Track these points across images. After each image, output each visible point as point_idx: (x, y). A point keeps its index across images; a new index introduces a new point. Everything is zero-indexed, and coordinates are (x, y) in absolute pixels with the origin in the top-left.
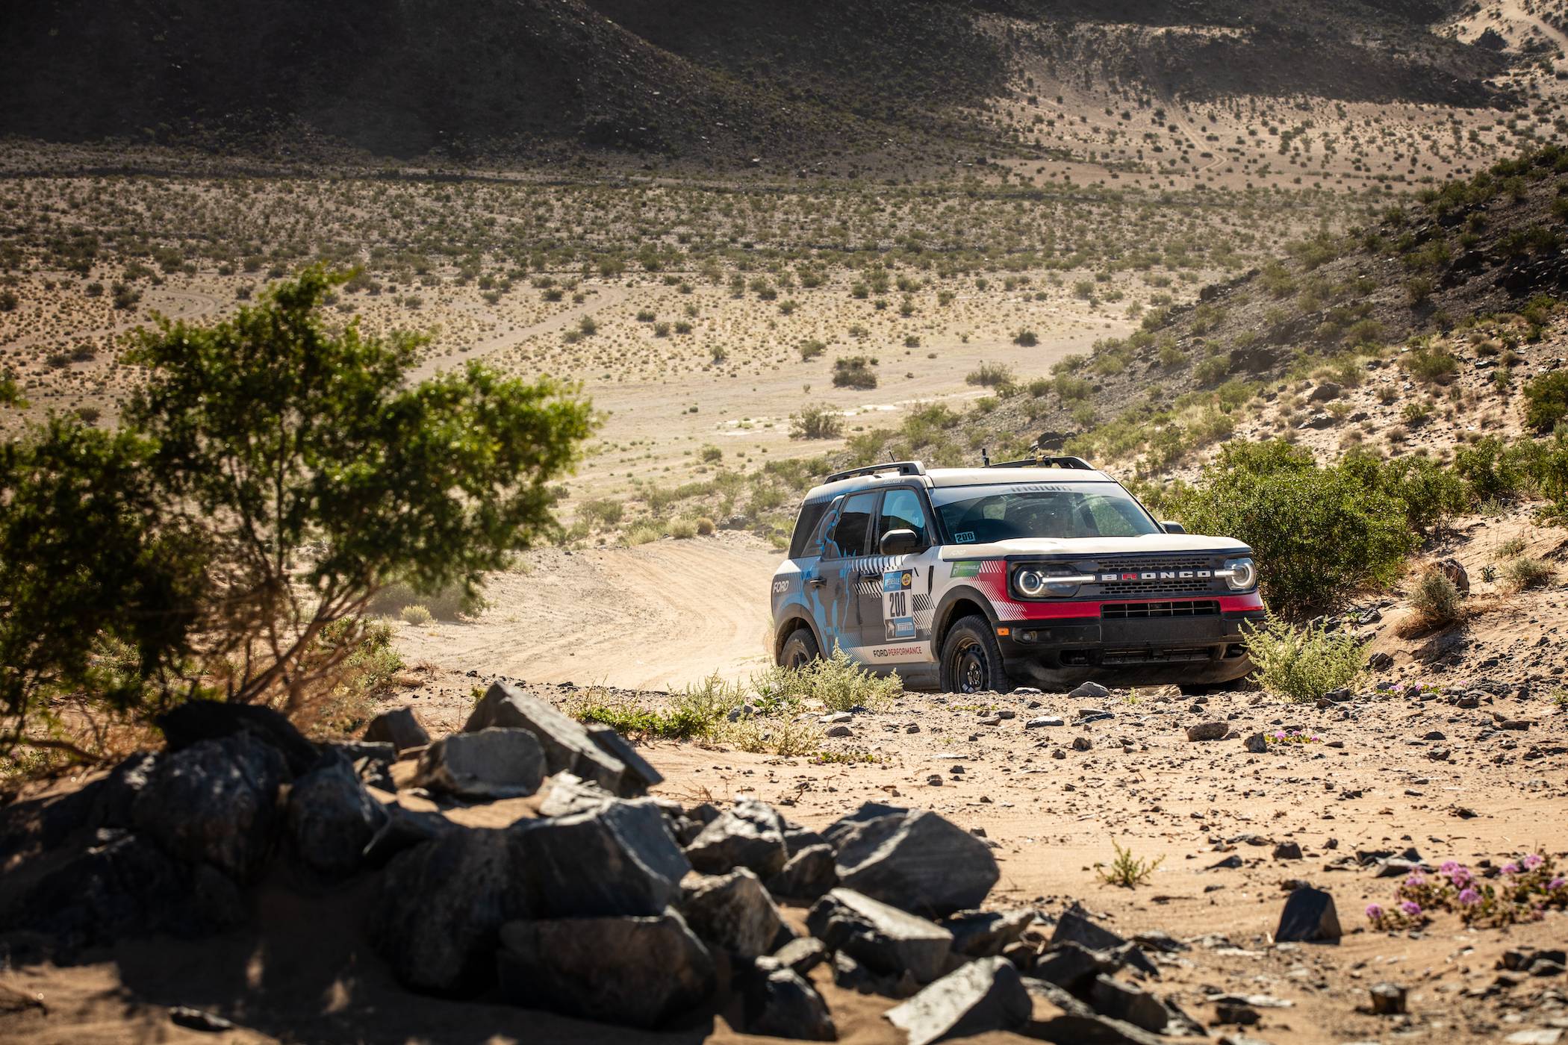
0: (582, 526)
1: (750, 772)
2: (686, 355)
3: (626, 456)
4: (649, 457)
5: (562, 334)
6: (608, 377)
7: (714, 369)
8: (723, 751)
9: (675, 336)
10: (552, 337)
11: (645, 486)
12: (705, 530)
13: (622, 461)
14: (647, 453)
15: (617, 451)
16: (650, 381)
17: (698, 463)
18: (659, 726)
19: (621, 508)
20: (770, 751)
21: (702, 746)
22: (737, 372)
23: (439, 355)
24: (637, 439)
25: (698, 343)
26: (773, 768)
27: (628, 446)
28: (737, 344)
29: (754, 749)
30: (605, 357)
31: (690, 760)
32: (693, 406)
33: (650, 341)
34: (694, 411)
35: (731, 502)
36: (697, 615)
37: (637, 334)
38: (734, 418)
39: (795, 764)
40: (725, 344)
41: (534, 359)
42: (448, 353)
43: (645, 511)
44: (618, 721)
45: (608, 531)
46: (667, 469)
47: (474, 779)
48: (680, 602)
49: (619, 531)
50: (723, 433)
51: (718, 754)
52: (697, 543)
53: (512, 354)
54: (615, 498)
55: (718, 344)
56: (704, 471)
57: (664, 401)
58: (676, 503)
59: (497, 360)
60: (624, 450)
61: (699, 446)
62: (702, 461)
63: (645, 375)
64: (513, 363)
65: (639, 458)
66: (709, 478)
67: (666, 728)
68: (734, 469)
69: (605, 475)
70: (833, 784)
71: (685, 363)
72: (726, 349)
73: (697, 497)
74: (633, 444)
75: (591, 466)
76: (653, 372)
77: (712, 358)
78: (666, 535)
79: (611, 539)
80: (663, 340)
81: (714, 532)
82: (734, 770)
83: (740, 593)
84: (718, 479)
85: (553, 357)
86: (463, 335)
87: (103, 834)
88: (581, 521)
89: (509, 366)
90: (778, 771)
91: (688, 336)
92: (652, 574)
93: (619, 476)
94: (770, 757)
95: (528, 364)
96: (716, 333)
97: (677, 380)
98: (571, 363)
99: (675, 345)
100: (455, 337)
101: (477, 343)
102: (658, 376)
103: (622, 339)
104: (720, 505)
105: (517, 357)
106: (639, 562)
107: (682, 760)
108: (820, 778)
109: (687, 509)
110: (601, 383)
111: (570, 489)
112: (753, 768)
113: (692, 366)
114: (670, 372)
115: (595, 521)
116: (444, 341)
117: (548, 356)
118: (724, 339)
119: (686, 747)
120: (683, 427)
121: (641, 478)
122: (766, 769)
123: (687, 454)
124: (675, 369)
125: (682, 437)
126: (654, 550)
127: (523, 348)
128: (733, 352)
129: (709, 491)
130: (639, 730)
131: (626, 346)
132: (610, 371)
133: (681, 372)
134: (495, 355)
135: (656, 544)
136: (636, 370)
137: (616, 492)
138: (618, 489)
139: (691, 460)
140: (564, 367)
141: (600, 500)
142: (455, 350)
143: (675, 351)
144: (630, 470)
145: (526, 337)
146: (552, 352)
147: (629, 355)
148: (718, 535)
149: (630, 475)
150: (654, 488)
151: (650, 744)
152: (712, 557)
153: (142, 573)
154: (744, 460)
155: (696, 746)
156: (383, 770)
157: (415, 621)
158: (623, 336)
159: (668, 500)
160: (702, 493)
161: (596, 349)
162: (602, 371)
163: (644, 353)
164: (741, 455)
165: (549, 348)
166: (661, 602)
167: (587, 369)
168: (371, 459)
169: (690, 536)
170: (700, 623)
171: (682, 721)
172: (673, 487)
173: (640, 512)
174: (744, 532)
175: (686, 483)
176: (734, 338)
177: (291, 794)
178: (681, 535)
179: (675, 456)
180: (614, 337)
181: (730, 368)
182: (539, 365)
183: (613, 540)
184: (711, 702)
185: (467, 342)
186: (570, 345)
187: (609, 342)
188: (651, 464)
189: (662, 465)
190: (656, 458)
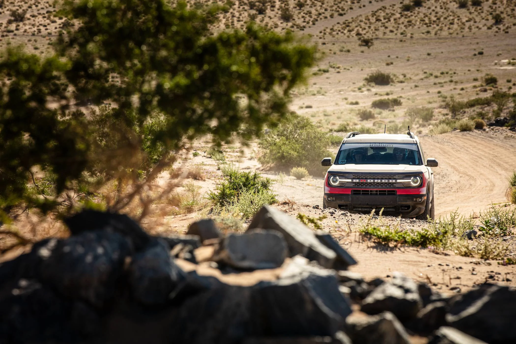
0: (408, 123)
1: (461, 268)
2: (477, 19)
3: (437, 80)
4: (451, 81)
5: (401, 6)
6: (428, 32)
7: (495, 28)
8: (446, 255)
9: (471, 7)
10: (395, 8)
11: (448, 99)
12: (479, 126)
13: (435, 84)
14: (450, 79)
15: (432, 78)
16: (454, 35)
17: (482, 86)
18: (408, 239)
19: (432, 112)
20: (476, 256)
21: (433, 252)
22: (509, 30)
23: (326, 18)
24: (445, 70)
25: (485, 12)
26: (475, 266)
27: (439, 74)
28: (510, 13)
29: (466, 255)
30: (427, 21)
31: (425, 260)
32: (480, 51)
33: (455, 10)
34: (481, 53)
35: (500, 110)
36: (471, 177)
37: (447, 6)
38: (505, 59)
39: (490, 264)
40: (502, 13)
41: (383, 21)
42: (332, 16)
43: (447, 114)
44: (383, 235)
45: (424, 126)
46: (462, 89)
47: (244, 258)
48: (462, 169)
49: (431, 126)
50: (498, 68)
51: (443, 256)
52: (474, 134)
53: (370, 17)
54: (430, 106)
55: (498, 12)
56: (485, 91)
57: (462, 47)
58: (467, 110)
59: (361, 21)
60: (436, 77)
61: (483, 75)
62: (484, 84)
63: (451, 31)
64: (371, 23)
65: (445, 82)
66: (488, 95)
67: (413, 240)
68: (505, 90)
69: (424, 92)
70: (509, 277)
71: (476, 25)
72: (502, 16)
73: (479, 106)
74: (442, 73)
75: (416, 86)
76: (456, 30)
77: (493, 21)
78: (455, 129)
79: (425, 131)
80: (464, 10)
81: (485, 127)
82: (451, 266)
83: (499, 165)
84: (494, 96)
85: (395, 19)
86: (341, 5)
87: (23, 283)
88: (407, 119)
89: (368, 25)
90: (477, 268)
91: (479, 8)
92: (445, 152)
93: (433, 93)
94: (474, 260)
95: (380, 24)
96: (497, 6)
97: (471, 34)
98: (406, 23)
99: (470, 13)
100: (336, 7)
101: (349, 11)
102: (459, 32)
103: (438, 9)
104: (494, 111)
105: (373, 20)
106: (438, 145)
107: (421, 259)
108: (503, 273)
109: (473, 114)
110: (424, 36)
111: (402, 100)
112: (462, 266)
113: (481, 26)
114: (467, 29)
115: (417, 120)
116: (329, 9)
117: (392, 19)
118: (502, 9)
119: (424, 252)
120: (473, 64)
121: (445, 94)
122: (470, 267)
123: (476, 80)
124: (470, 28)
125: (472, 69)
126: (447, 138)
127: (377, 14)
128: (507, 18)
129: (487, 102)
130: (396, 241)
131: (440, 13)
132: (430, 29)
133: (474, 30)
134: (360, 18)
135: (449, 134)
136: (446, 28)
137: (430, 103)
138: (431, 100)
139: (477, 84)
140: (402, 26)
141: (420, 107)
142: (336, 14)
143: (471, 16)
144: (440, 89)
145: (379, 7)
146: (395, 17)
147: (442, 19)
148: (487, 130)
149: (439, 92)
150: (453, 101)
151: (402, 249)
152: (483, 142)
153: (58, 137)
154: (511, 84)
155: (430, 251)
156: (191, 252)
157: (299, 177)
158: (439, 7)
159: (462, 108)
160: (483, 104)
161: (421, 15)
162: (424, 29)
163: (451, 18)
164: (509, 81)
165: (393, 14)
166: (450, 169)
167: (416, 27)
168: (188, 75)
169: (470, 130)
170: (472, 182)
171: (423, 237)
172: (465, 100)
173: (444, 115)
174: (504, 128)
175: (474, 97)
176: (508, 9)
177: (132, 263)
178: (465, 129)
179: (468, 81)
180: (433, 8)
181: (505, 28)
182: (386, 25)
183: (427, 132)
184: (454, 228)
185: (343, 10)
186: (406, 13)
187: (430, 11)
188: (452, 86)
189: (460, 86)
190: (456, 82)
